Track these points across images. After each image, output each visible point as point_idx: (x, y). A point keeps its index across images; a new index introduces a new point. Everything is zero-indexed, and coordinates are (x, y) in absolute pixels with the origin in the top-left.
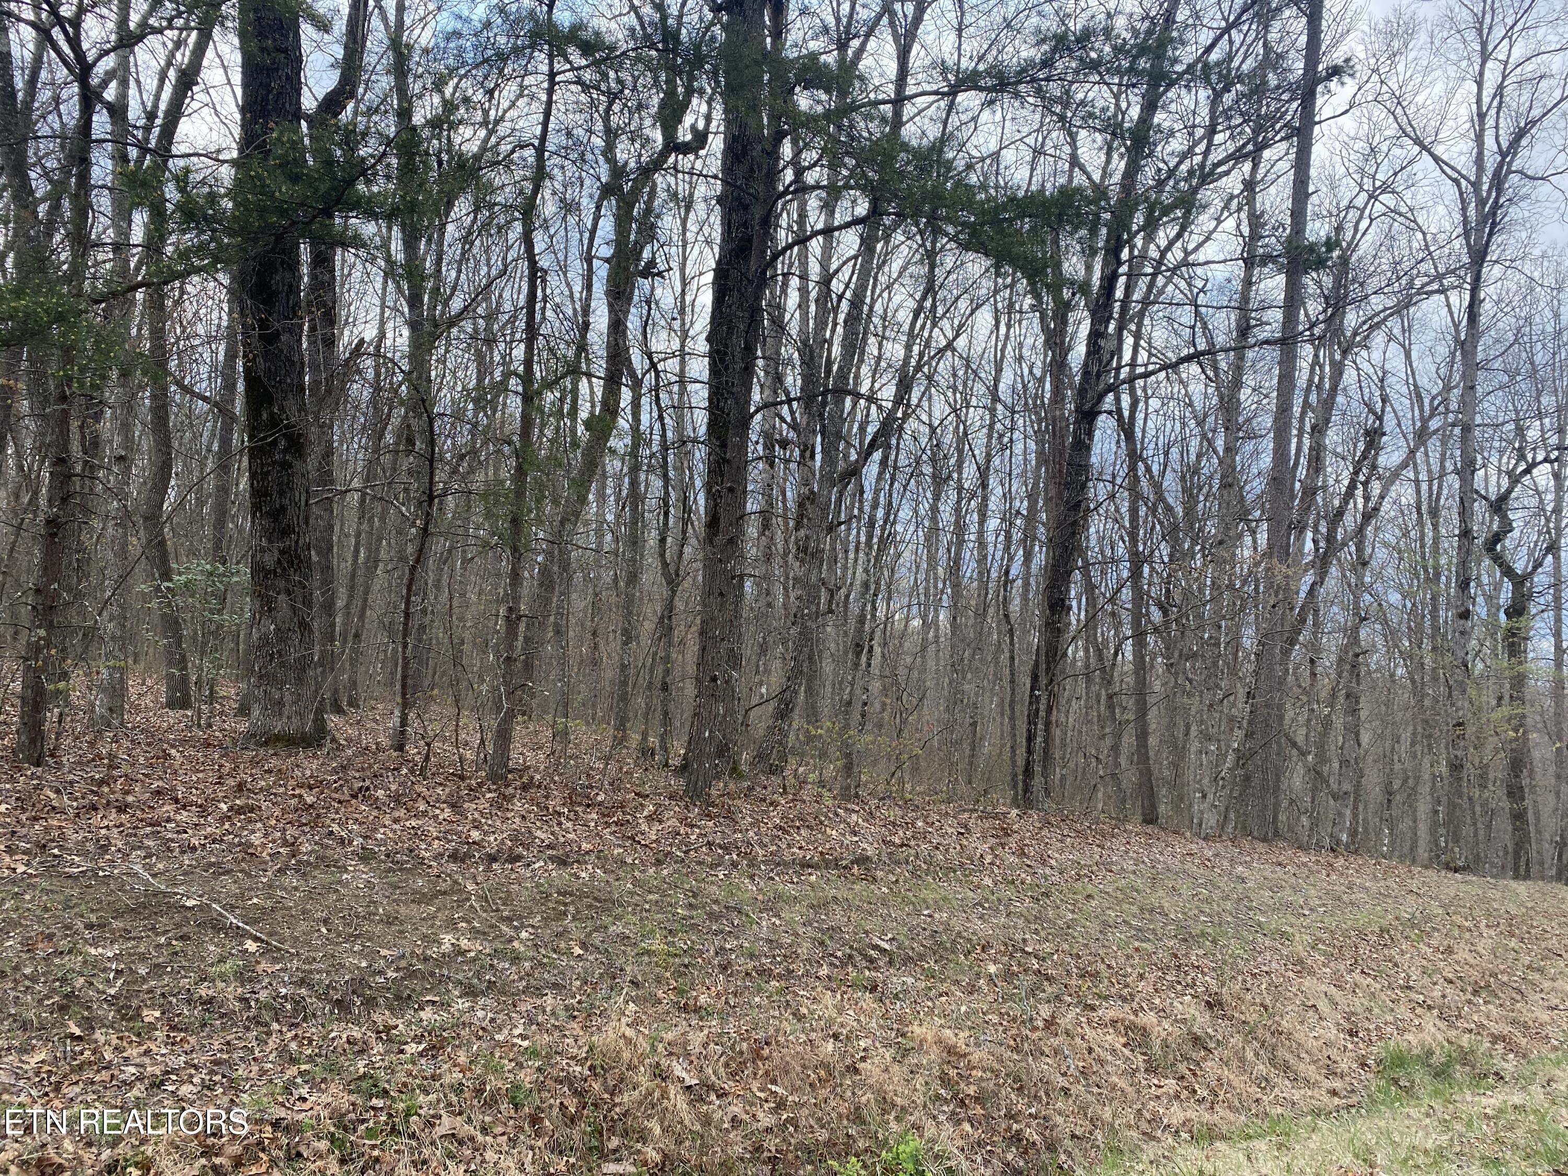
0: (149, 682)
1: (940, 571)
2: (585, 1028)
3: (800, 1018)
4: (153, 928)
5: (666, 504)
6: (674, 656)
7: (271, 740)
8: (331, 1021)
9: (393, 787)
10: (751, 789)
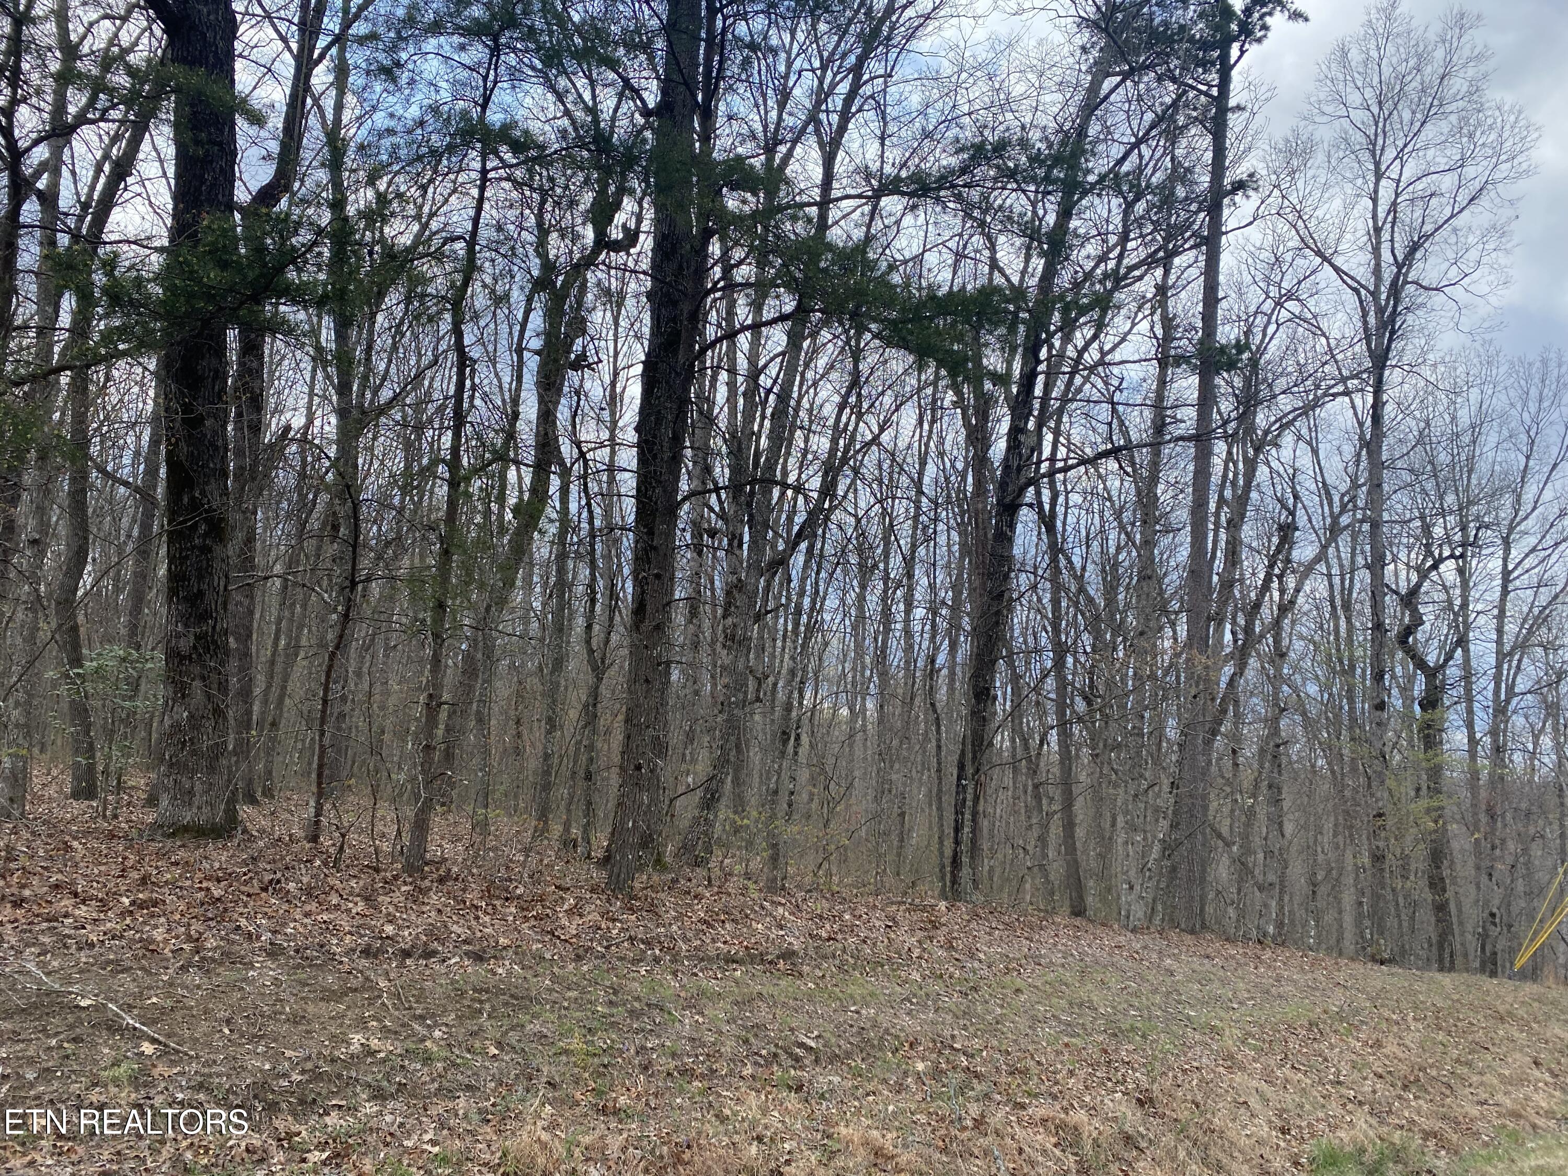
0: (55, 772)
1: (868, 660)
2: (499, 1132)
3: (724, 1120)
5: (593, 592)
6: (599, 745)
7: (179, 831)
9: (305, 880)
10: (675, 881)
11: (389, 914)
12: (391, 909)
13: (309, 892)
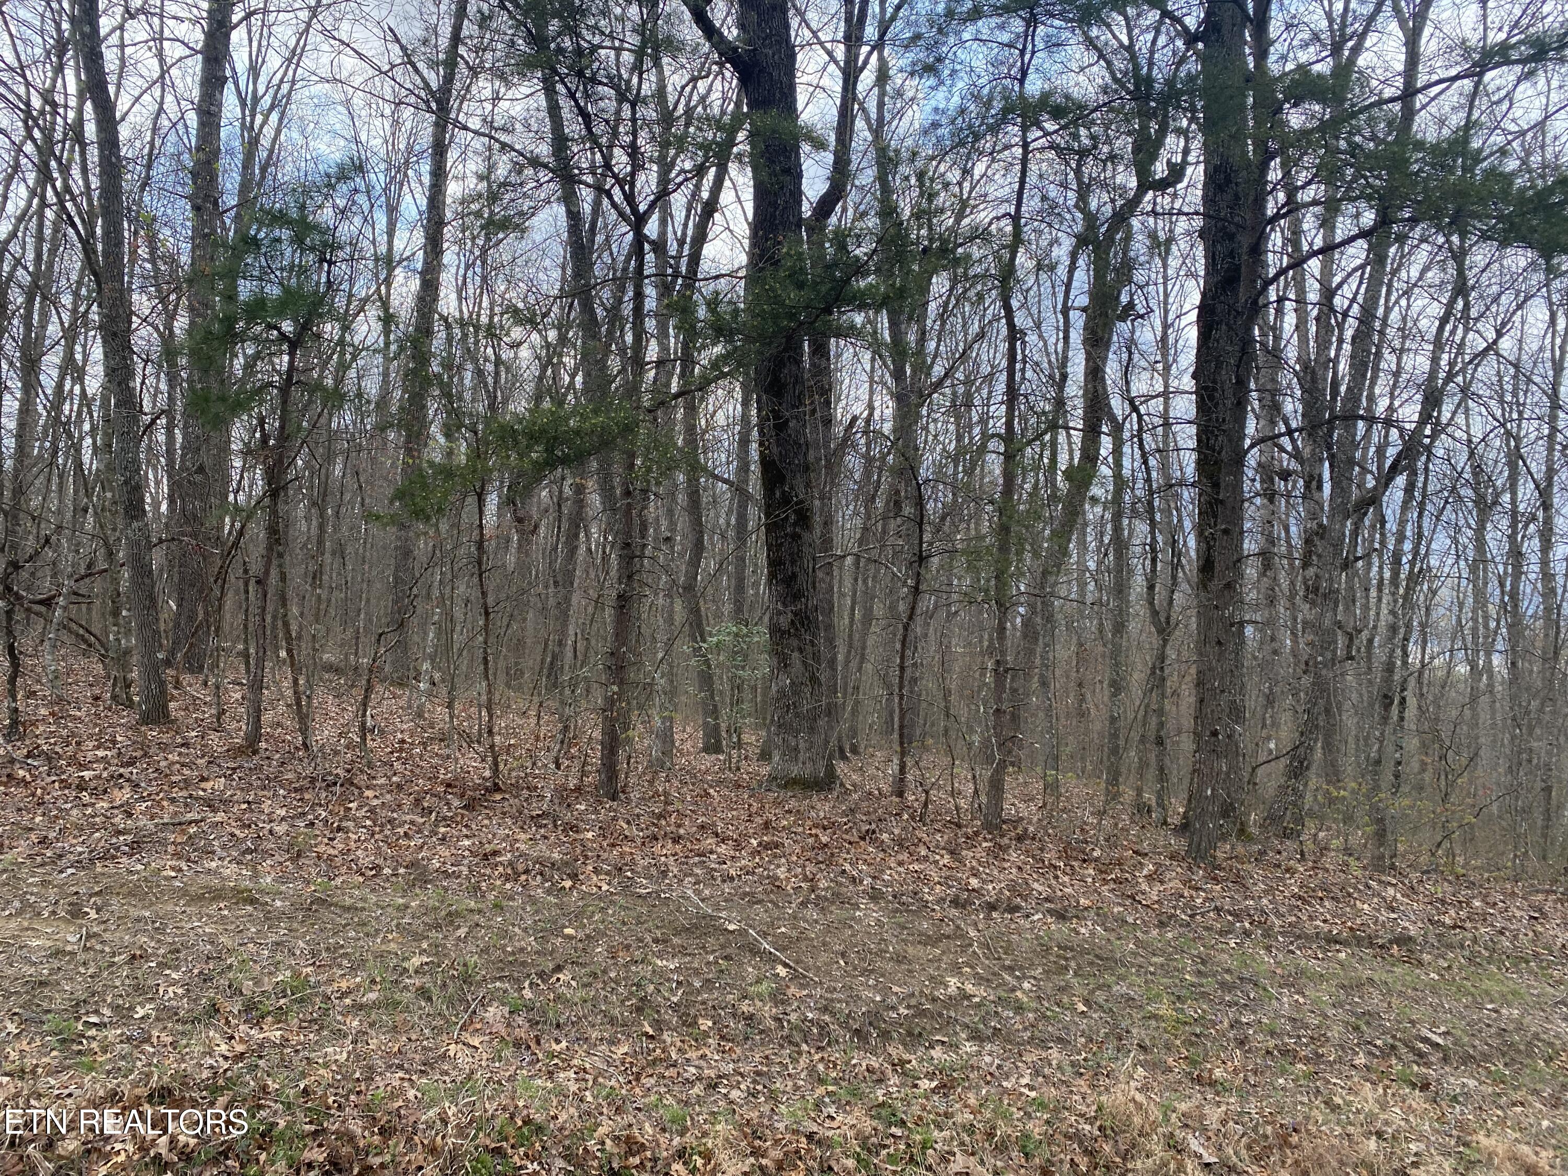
2: (1093, 1087)
3: (1335, 1108)
4: (704, 947)
5: (1153, 550)
6: (1167, 707)
7: (790, 783)
8: (852, 1049)
9: (896, 831)
10: (1263, 853)
11: (973, 868)
12: (974, 863)
13: (900, 843)
